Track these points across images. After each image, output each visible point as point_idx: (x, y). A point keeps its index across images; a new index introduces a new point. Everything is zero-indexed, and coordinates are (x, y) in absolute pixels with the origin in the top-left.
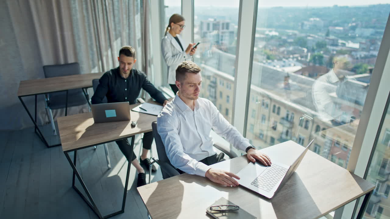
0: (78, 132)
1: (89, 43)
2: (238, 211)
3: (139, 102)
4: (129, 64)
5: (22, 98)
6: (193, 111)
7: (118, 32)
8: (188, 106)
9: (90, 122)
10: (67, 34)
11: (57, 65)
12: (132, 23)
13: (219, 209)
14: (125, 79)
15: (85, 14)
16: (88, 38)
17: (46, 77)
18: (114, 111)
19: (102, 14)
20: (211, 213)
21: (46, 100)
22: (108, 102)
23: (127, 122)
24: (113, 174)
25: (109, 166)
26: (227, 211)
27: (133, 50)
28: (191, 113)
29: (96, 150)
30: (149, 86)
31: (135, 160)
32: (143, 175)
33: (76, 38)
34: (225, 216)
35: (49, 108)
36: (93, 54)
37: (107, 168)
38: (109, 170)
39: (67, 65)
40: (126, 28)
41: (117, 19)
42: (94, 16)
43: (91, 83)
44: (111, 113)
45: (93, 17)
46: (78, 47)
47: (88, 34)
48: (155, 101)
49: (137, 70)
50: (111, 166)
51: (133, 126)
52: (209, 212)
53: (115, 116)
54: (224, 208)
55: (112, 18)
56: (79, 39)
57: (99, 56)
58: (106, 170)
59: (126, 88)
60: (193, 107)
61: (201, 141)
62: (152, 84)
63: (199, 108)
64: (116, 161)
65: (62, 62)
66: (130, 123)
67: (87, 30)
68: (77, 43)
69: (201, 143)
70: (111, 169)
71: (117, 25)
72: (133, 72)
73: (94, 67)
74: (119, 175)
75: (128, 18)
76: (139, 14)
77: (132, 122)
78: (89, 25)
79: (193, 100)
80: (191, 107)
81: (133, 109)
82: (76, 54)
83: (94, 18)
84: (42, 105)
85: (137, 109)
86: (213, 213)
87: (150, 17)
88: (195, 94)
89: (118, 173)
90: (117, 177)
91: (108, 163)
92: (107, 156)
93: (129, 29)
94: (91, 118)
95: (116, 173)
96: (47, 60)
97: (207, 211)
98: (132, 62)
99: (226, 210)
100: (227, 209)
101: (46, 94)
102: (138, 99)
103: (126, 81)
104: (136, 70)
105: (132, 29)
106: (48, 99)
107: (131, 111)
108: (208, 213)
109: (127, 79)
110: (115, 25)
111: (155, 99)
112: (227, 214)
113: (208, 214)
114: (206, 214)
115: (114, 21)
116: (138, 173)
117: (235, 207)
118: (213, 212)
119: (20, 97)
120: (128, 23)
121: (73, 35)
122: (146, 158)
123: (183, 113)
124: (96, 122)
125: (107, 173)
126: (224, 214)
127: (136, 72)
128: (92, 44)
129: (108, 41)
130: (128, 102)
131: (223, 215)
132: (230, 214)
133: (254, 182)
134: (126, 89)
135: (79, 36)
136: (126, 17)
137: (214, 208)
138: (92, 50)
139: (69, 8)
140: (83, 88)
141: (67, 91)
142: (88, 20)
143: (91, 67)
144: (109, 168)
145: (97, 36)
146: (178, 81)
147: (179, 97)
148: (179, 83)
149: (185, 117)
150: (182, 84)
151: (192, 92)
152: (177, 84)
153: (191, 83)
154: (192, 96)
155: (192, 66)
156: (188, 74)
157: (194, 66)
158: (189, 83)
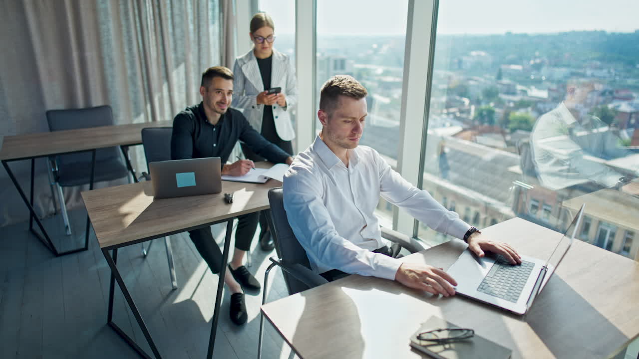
0: (126, 215)
1: (129, 72)
2: (471, 339)
4: (230, 94)
5: (9, 163)
6: (347, 167)
7: (179, 55)
8: (338, 158)
10: (91, 55)
11: (72, 110)
12: (204, 39)
13: (433, 337)
14: (213, 126)
15: (123, 23)
16: (128, 64)
17: (51, 130)
20: (420, 345)
21: (53, 170)
24: (182, 297)
25: (175, 284)
26: (451, 341)
28: (344, 171)
29: (148, 258)
32: (239, 296)
33: (107, 62)
34: (450, 349)
35: (57, 184)
36: (136, 93)
37: (171, 288)
38: (175, 291)
39: (89, 109)
40: (194, 47)
41: (178, 31)
42: (138, 25)
44: (185, 179)
45: (136, 27)
46: (110, 79)
47: (127, 56)
50: (178, 284)
51: (228, 201)
52: (416, 343)
53: (193, 183)
54: (444, 335)
55: (170, 30)
56: (112, 66)
57: (147, 95)
58: (168, 292)
60: (346, 159)
61: (365, 221)
63: (357, 163)
64: (185, 276)
65: (81, 104)
67: (126, 50)
68: (108, 72)
69: (363, 226)
70: (177, 290)
71: (179, 42)
73: (137, 115)
74: (193, 299)
75: (197, 30)
76: (217, 23)
77: (226, 195)
79: (346, 149)
80: (343, 161)
82: (105, 91)
83: (139, 29)
84: (44, 182)
86: (425, 346)
87: (235, 29)
88: (352, 138)
89: (192, 297)
91: (172, 279)
93: (199, 50)
95: (188, 297)
96: (54, 100)
97: (412, 342)
99: (449, 339)
100: (451, 337)
101: (51, 157)
103: (214, 129)
105: (204, 50)
106: (57, 169)
108: (414, 345)
110: (175, 42)
112: (452, 345)
113: (414, 349)
114: (410, 348)
115: (174, 34)
116: (231, 293)
117: (466, 332)
118: (424, 343)
119: (4, 162)
120: (197, 39)
121: (101, 58)
122: (240, 266)
123: (329, 171)
125: (172, 297)
126: (447, 346)
128: (134, 74)
129: (163, 69)
130: (220, 157)
131: (446, 349)
132: (460, 346)
133: (481, 287)
134: (215, 145)
135: (111, 60)
136: (194, 30)
137: (425, 336)
138: (134, 84)
139: (95, 11)
140: (122, 147)
141: (93, 151)
142: (128, 32)
143: (133, 113)
144: (174, 288)
145: (143, 61)
146: (324, 111)
147: (324, 141)
148: (325, 114)
149: (334, 177)
150: (330, 117)
151: (348, 133)
152: (321, 116)
153: (347, 117)
154: (346, 141)
155: (352, 84)
156: (343, 99)
157: (355, 85)
158: (343, 116)
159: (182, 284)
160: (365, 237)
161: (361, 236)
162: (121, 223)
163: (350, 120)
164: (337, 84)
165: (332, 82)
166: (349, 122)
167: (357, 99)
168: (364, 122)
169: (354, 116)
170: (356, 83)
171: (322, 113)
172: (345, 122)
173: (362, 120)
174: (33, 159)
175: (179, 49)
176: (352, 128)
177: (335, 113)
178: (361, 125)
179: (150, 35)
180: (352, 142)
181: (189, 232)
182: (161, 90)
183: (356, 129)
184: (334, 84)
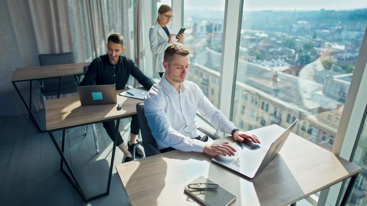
0: (64, 113)
1: (83, 34)
2: (217, 189)
3: (128, 88)
4: (117, 51)
5: (16, 83)
6: (179, 93)
7: (111, 25)
8: (174, 88)
9: (78, 104)
10: (63, 25)
11: (53, 55)
12: (125, 16)
13: (198, 187)
14: (114, 66)
15: (80, 7)
16: (83, 30)
17: (41, 65)
18: (101, 93)
19: (96, 7)
20: (189, 191)
21: (40, 87)
23: (113, 105)
24: (100, 158)
25: (98, 150)
26: (205, 189)
27: (121, 38)
28: (177, 95)
30: (137, 72)
31: (122, 144)
32: (129, 159)
33: (72, 29)
34: (203, 194)
35: (42, 94)
36: (87, 45)
37: (96, 153)
38: (97, 154)
39: (62, 54)
40: (119, 21)
41: (110, 11)
42: (89, 8)
43: (82, 71)
44: (97, 96)
45: (87, 9)
46: (73, 38)
47: (83, 25)
48: (142, 88)
49: (126, 57)
51: (119, 109)
52: (187, 190)
53: (102, 98)
54: (203, 186)
55: (106, 11)
56: (74, 31)
57: (93, 47)
58: (94, 154)
59: (115, 74)
60: (179, 89)
61: (186, 123)
63: (184, 90)
64: (105, 146)
65: (57, 51)
66: (117, 106)
67: (82, 22)
68: (72, 34)
69: (185, 125)
70: (99, 154)
71: (111, 18)
72: (122, 59)
73: (88, 58)
74: (107, 159)
75: (121, 11)
76: (132, 7)
77: (119, 105)
78: (84, 17)
79: (179, 83)
80: (177, 90)
81: (121, 94)
82: (71, 44)
83: (89, 10)
84: (37, 92)
85: (124, 93)
86: (191, 191)
88: (181, 77)
89: (106, 158)
90: (104, 161)
91: (97, 148)
92: (96, 142)
93: (123, 22)
94: (78, 100)
95: (104, 158)
96: (43, 49)
97: (185, 189)
98: (120, 49)
99: (204, 188)
100: (206, 188)
101: (40, 80)
103: (114, 67)
104: (125, 57)
105: (125, 22)
106: (43, 86)
107: (118, 96)
108: (186, 190)
109: (116, 65)
110: (109, 18)
111: (143, 85)
112: (205, 192)
113: (186, 192)
114: (184, 192)
115: (108, 13)
116: (125, 157)
117: (215, 185)
118: (191, 190)
119: (13, 82)
120: (121, 16)
121: (68, 27)
122: (133, 143)
124: (83, 104)
125: (95, 157)
126: (202, 192)
127: (124, 58)
128: (86, 35)
129: (102, 33)
130: (115, 85)
131: (201, 194)
132: (209, 193)
133: (236, 162)
134: (115, 76)
135: (74, 27)
136: (120, 11)
137: (191, 186)
138: (86, 41)
140: (75, 76)
141: (60, 77)
142: (83, 12)
143: (86, 57)
144: (98, 153)
145: (91, 28)
146: (166, 62)
147: (166, 78)
148: (166, 64)
149: (171, 98)
150: (169, 65)
151: (179, 74)
152: (165, 64)
153: (178, 65)
154: (178, 78)
155: (182, 48)
156: (176, 56)
157: (183, 48)
158: (176, 65)
159: (102, 150)
160: (186, 131)
161: (184, 131)
162: (61, 118)
163: (180, 67)
164: (173, 47)
165: (171, 46)
166: (179, 68)
167: (185, 56)
168: (188, 68)
169: (182, 65)
170: (184, 47)
171: (165, 63)
172: (178, 68)
173: (186, 67)
174: (31, 80)
175: (111, 21)
176: (181, 71)
177: (172, 63)
178: (186, 70)
180: (181, 79)
181: (103, 123)
182: (101, 44)
183: (183, 72)
184: (172, 47)
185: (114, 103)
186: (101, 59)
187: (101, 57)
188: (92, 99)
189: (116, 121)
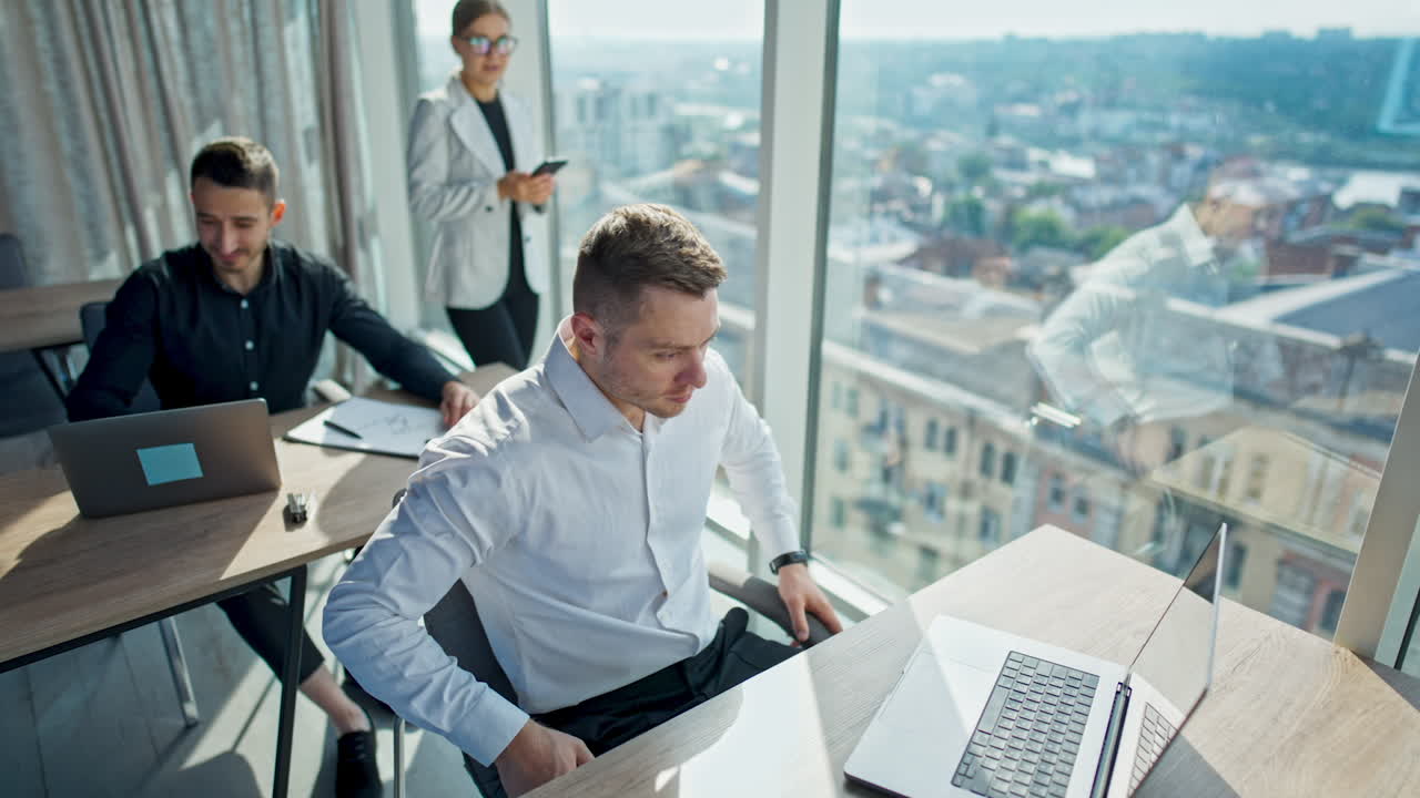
1: (66, 145)
3: (323, 400)
4: (242, 224)
7: (206, 96)
9: (61, 510)
12: (270, 59)
14: (238, 297)
16: (61, 125)
18: (190, 447)
19: (122, 16)
22: (164, 407)
23: (262, 498)
24: (208, 748)
25: (191, 709)
30: (363, 320)
31: (317, 676)
32: (360, 738)
36: (90, 199)
37: (181, 723)
38: (191, 730)
40: (245, 80)
41: (196, 37)
42: (82, 19)
43: (73, 326)
44: (170, 463)
45: (76, 26)
46: (10, 164)
47: (56, 103)
48: (396, 392)
49: (301, 252)
50: (199, 708)
51: (294, 518)
53: (197, 472)
55: (174, 33)
56: (14, 130)
57: (124, 205)
58: (174, 734)
59: (249, 339)
62: (375, 313)
64: (222, 685)
66: (281, 502)
67: (53, 87)
70: (200, 727)
71: (202, 67)
72: (278, 262)
73: (101, 255)
74: (241, 750)
75: (249, 37)
76: (302, 18)
77: (290, 497)
78: (60, 62)
81: (293, 434)
83: (85, 31)
85: (312, 429)
88: (675, 396)
89: (237, 744)
90: (231, 764)
91: (182, 696)
92: (176, 663)
93: (261, 85)
94: (63, 490)
95: (226, 746)
102: (313, 383)
103: (244, 304)
104: (294, 254)
105: (273, 86)
107: (279, 445)
109: (252, 296)
110: (191, 66)
111: (396, 380)
115: (186, 46)
116: (338, 734)
120: (251, 58)
124: (90, 512)
125: (182, 748)
127: (292, 259)
128: (82, 150)
129: (162, 136)
130: (262, 400)
134: (249, 345)
135: (9, 113)
136: (243, 33)
138: (84, 174)
140: (37, 352)
142: (54, 38)
143: (89, 252)
144: (191, 722)
145: (104, 116)
146: (591, 318)
148: (593, 326)
150: (611, 339)
151: (666, 384)
153: (664, 345)
154: (659, 402)
158: (652, 343)
159: (212, 708)
163: (674, 352)
166: (670, 357)
169: (687, 341)
171: (586, 321)
172: (660, 356)
175: (202, 83)
176: (675, 373)
177: (629, 332)
179: (118, 46)
182: (160, 187)
185: (266, 487)
186: (168, 268)
187: (170, 256)
188: (146, 483)
189: (284, 587)
